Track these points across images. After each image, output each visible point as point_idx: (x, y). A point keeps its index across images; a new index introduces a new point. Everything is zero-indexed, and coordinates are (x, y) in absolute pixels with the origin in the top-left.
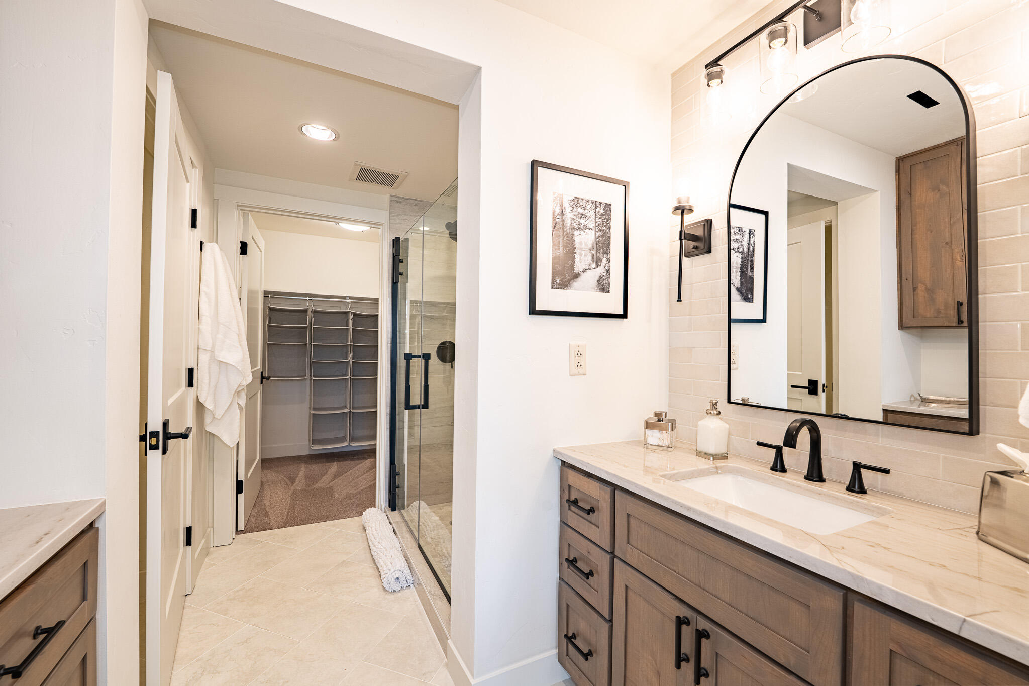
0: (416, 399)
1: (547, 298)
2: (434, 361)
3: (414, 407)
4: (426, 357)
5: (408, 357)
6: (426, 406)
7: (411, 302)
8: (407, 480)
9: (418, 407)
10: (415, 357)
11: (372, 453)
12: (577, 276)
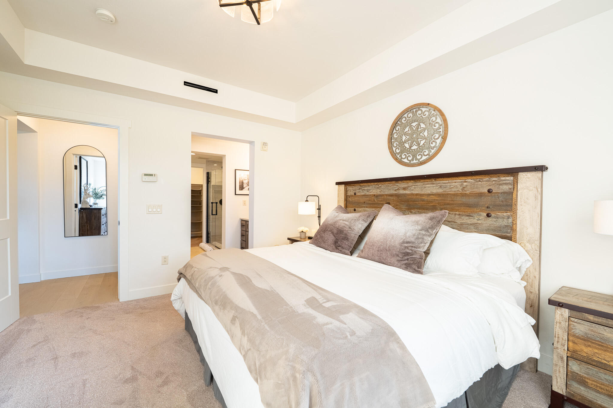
0: (214, 213)
1: (238, 192)
2: (219, 204)
3: (214, 215)
4: (217, 203)
5: (212, 203)
6: (217, 214)
7: (212, 185)
8: (212, 234)
9: (215, 215)
10: (214, 203)
11: (201, 237)
12: (244, 188)
